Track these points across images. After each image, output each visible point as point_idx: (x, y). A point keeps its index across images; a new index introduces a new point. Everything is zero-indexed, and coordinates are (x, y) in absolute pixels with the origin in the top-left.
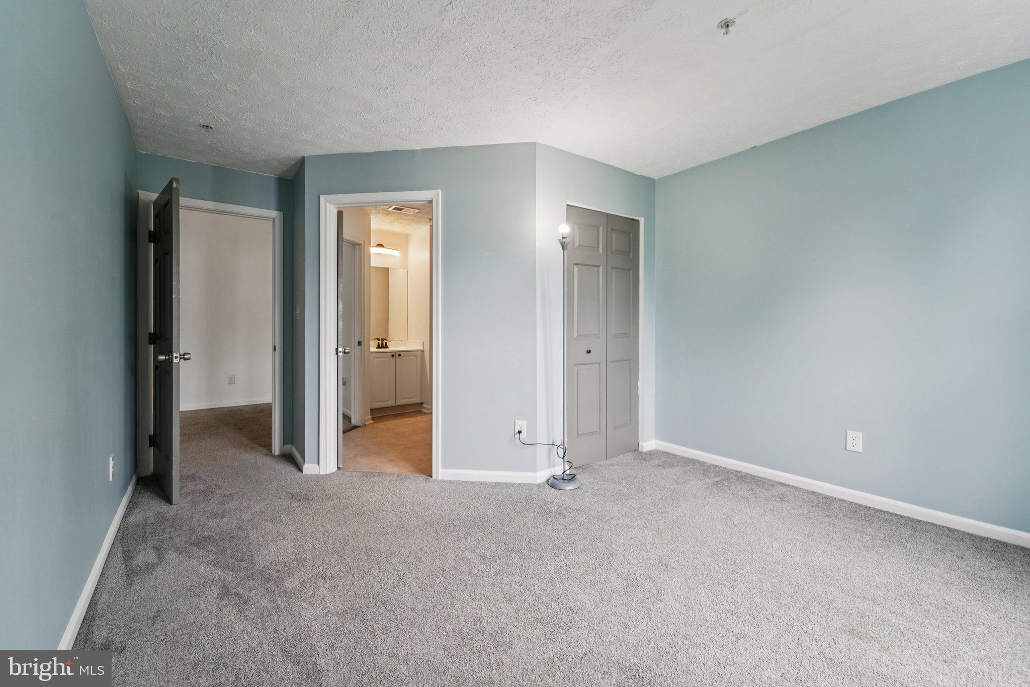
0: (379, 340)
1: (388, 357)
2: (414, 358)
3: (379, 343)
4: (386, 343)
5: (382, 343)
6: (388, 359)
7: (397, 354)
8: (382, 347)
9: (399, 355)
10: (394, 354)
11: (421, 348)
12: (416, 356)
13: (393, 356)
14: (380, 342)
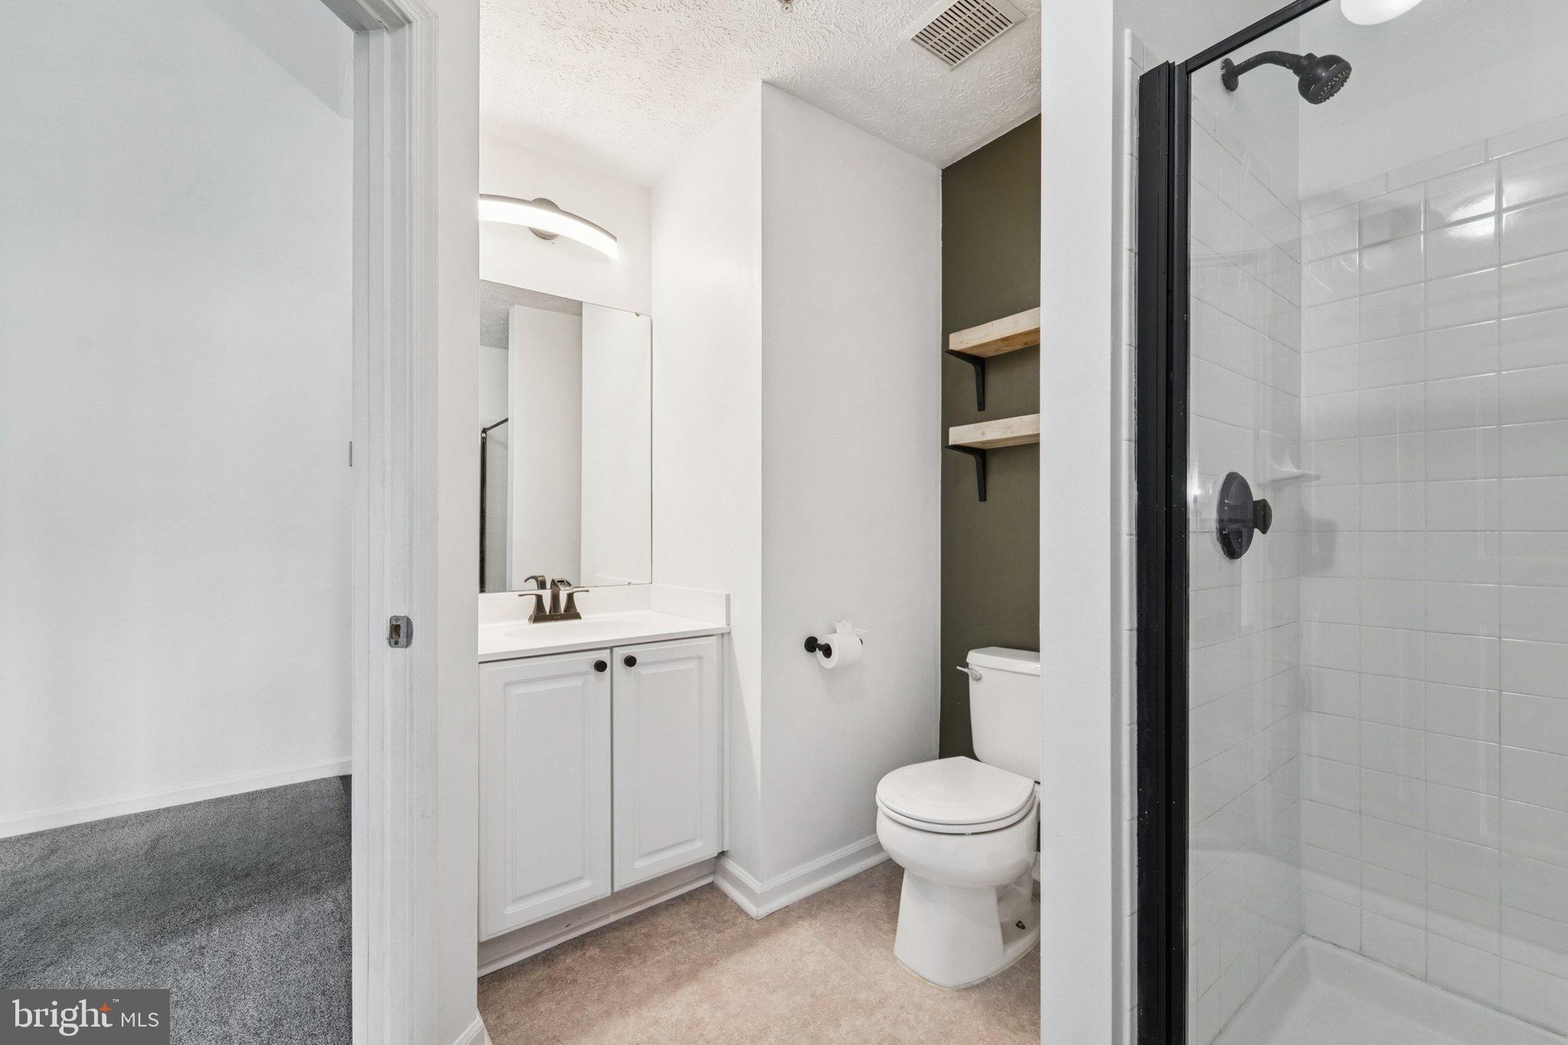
0: (542, 585)
1: (580, 674)
2: (692, 665)
3: (539, 598)
4: (570, 597)
5: (555, 598)
6: (577, 682)
7: (621, 654)
8: (555, 615)
9: (630, 661)
10: (604, 656)
11: (715, 622)
12: (700, 658)
13: (600, 666)
14: (547, 595)
